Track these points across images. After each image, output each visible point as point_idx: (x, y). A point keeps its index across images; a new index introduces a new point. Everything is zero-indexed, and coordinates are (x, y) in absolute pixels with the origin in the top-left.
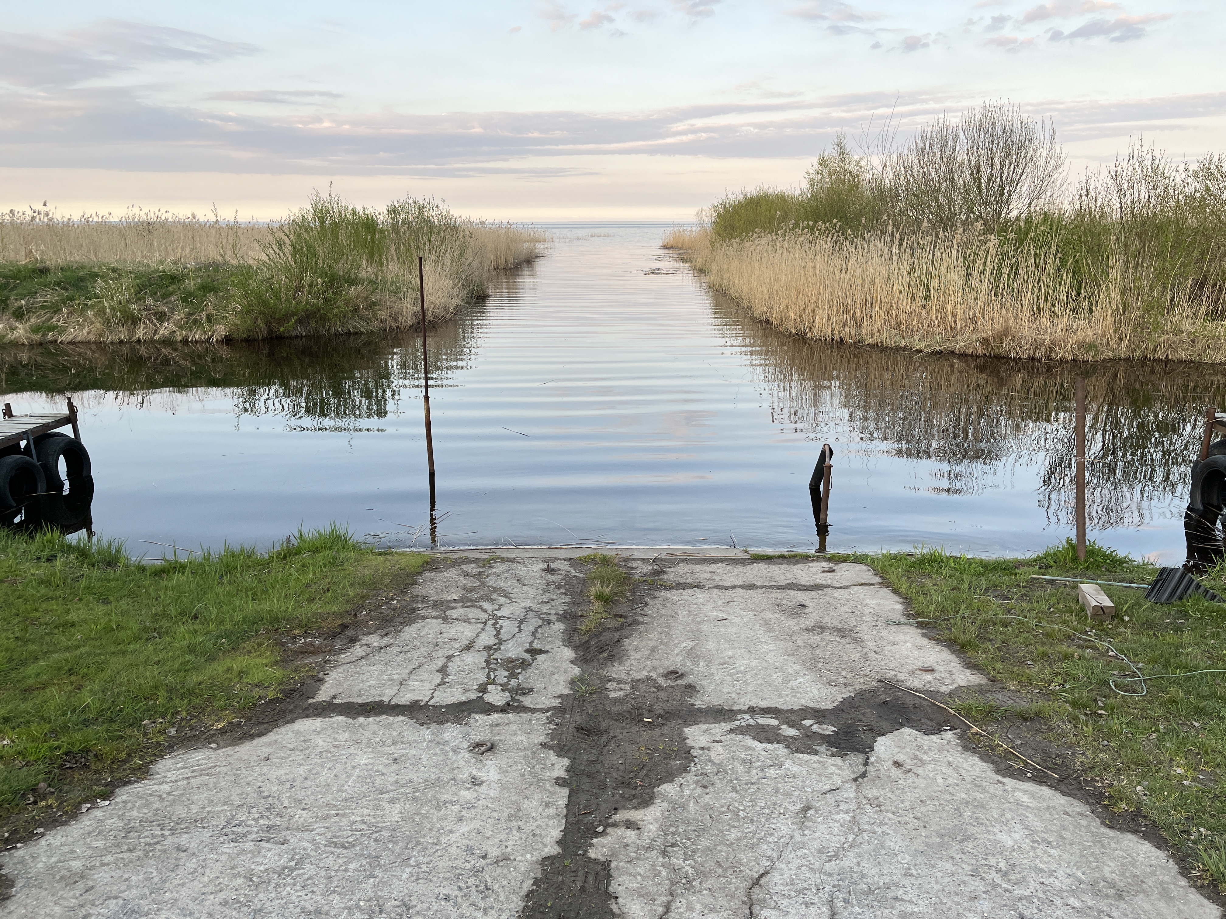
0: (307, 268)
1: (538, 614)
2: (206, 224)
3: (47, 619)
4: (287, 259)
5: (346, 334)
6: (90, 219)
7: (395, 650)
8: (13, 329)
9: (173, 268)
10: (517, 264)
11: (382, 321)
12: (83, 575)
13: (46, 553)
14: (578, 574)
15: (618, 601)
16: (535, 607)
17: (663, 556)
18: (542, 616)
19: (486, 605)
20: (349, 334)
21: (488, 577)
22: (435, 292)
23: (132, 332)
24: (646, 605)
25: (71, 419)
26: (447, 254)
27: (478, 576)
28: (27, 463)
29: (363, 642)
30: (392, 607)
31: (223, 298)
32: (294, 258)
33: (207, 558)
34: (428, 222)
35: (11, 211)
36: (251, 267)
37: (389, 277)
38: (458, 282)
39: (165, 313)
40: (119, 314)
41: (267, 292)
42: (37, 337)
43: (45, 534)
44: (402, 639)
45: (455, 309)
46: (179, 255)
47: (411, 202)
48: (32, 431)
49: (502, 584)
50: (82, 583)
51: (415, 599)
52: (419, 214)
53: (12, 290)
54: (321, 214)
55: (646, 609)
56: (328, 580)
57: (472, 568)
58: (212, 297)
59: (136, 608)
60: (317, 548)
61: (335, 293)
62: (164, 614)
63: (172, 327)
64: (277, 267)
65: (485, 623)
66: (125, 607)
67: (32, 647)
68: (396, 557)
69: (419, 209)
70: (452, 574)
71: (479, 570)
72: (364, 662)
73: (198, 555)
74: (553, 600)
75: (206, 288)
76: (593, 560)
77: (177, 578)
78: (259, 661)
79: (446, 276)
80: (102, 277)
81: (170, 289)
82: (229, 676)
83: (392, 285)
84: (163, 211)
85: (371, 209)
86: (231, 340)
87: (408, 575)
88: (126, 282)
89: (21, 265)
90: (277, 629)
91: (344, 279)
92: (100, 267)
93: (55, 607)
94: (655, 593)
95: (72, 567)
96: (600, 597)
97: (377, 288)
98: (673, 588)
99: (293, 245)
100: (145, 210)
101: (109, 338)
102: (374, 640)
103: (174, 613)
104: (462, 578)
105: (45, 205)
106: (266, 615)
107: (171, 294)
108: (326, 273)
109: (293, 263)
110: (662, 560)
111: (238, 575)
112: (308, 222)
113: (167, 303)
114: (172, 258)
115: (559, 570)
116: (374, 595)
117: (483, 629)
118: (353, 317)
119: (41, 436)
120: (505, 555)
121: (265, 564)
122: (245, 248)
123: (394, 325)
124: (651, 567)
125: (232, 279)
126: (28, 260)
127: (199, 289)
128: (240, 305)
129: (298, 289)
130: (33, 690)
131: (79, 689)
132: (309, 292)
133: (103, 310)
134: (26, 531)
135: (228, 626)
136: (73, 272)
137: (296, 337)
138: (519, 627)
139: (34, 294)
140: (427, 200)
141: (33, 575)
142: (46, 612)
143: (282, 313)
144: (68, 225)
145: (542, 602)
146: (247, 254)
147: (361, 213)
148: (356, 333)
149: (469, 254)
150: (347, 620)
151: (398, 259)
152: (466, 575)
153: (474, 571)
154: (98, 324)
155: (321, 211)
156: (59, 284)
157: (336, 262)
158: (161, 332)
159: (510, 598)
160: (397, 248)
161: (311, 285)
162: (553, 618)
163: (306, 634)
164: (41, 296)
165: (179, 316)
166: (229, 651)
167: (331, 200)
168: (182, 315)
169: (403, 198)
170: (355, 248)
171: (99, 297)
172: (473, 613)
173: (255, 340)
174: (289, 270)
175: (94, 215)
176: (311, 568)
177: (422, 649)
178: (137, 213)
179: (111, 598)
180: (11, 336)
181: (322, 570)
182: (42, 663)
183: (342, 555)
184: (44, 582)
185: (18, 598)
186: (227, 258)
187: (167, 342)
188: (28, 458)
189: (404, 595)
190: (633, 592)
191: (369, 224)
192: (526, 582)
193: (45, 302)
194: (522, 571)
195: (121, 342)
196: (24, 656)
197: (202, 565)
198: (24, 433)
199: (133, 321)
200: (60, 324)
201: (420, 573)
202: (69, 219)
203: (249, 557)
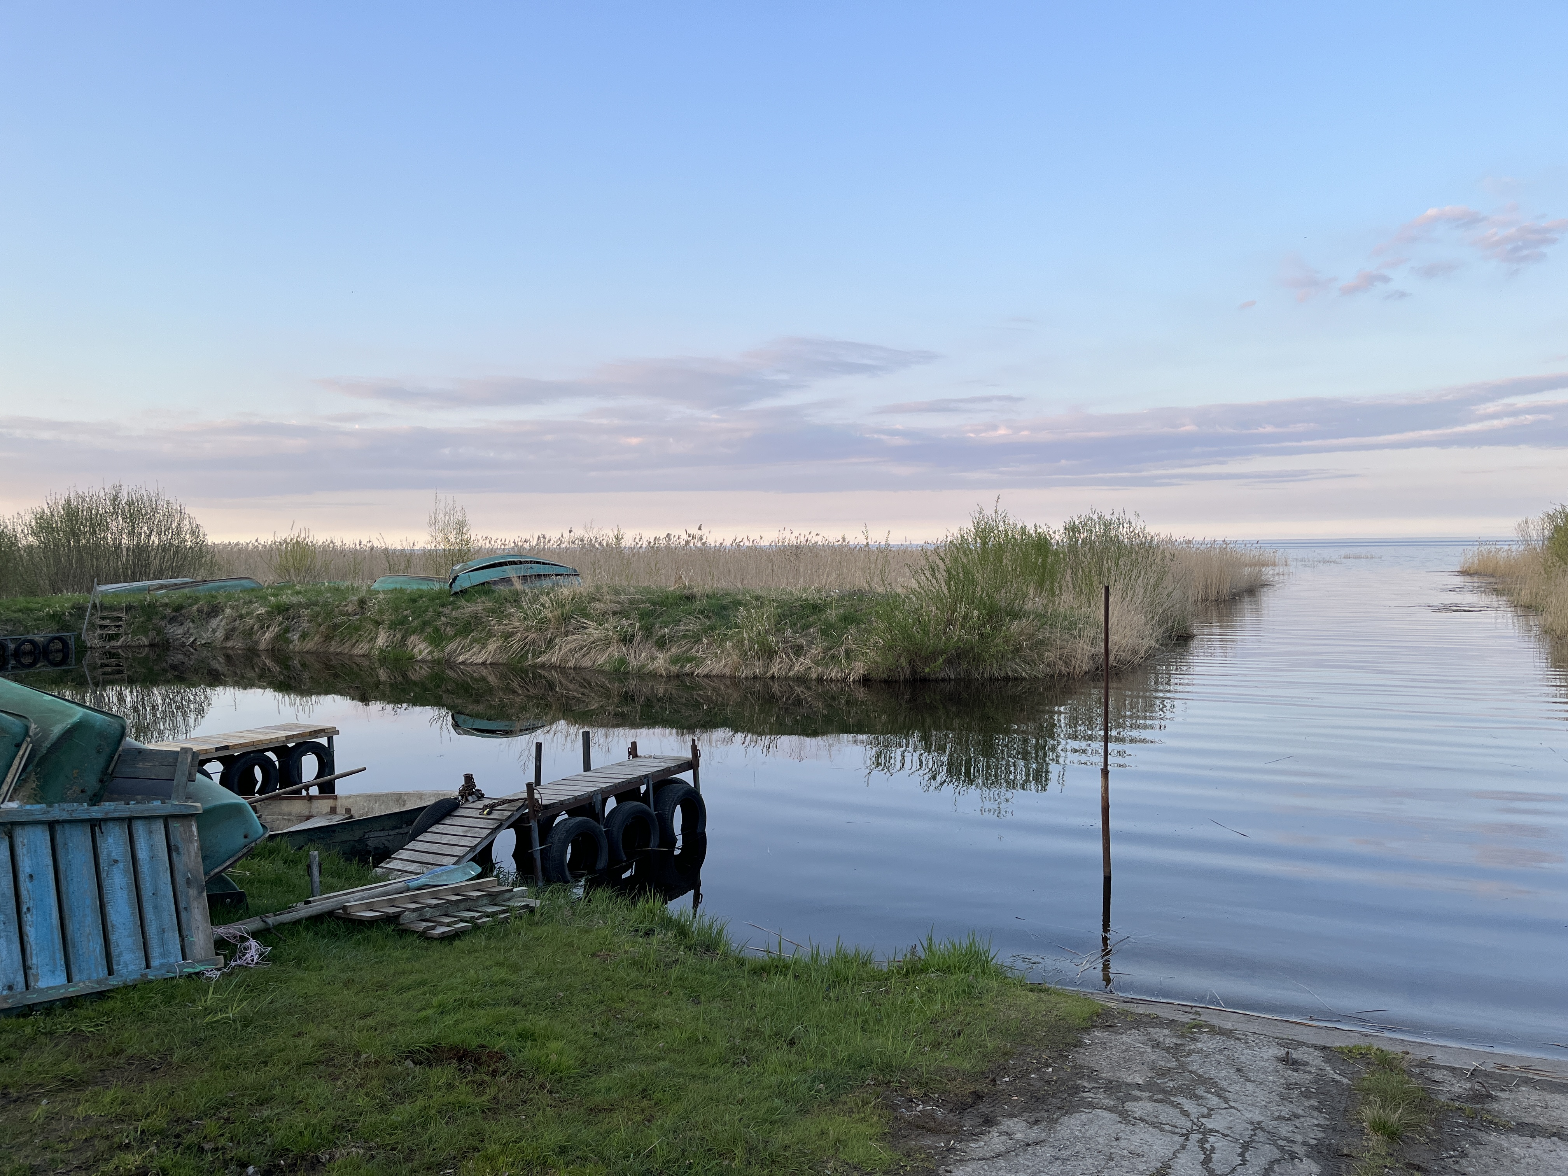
0: (962, 597)
1: (1273, 1138)
2: (856, 547)
3: (630, 1013)
4: (940, 587)
5: (1003, 679)
6: (742, 544)
7: (1047, 1152)
8: (654, 659)
9: (816, 595)
10: (1235, 594)
11: (1049, 665)
12: (678, 960)
13: (645, 925)
14: (1338, 1078)
15: (1413, 1139)
16: (1269, 1124)
17: (1489, 1067)
18: (1281, 1143)
19: (1188, 1105)
20: (1007, 679)
21: (1189, 1054)
22: (1120, 630)
23: (767, 667)
24: (1464, 1154)
25: (693, 764)
26: (1140, 581)
27: (1174, 1050)
28: (644, 812)
29: (1003, 1128)
30: (1046, 1077)
31: (865, 630)
32: (948, 584)
33: (815, 958)
34: (1116, 542)
35: (668, 535)
36: (898, 595)
37: (1062, 610)
38: (1153, 618)
39: (803, 647)
40: (756, 646)
41: (914, 625)
42: (675, 669)
43: (647, 902)
44: (1059, 1135)
45: (1146, 652)
46: (824, 581)
47: (1095, 517)
48: (653, 774)
49: (1213, 1073)
50: (675, 972)
51: (1079, 1071)
52: (1105, 532)
53: (658, 617)
54: (983, 533)
55: (1464, 1162)
56: (960, 1018)
57: (1163, 1035)
58: (852, 629)
59: (727, 1016)
60: (949, 967)
61: (993, 629)
62: (757, 1031)
63: (808, 662)
64: (927, 595)
65: (1186, 1136)
66: (715, 1014)
67: (611, 1050)
68: (1053, 998)
69: (1105, 525)
70: (1132, 1039)
71: (1175, 1040)
72: (1002, 1163)
73: (805, 953)
74: (1297, 1117)
75: (848, 619)
76: (1363, 1055)
77: (778, 982)
78: (862, 1127)
79: (1137, 609)
80: (745, 606)
81: (811, 619)
82: (823, 1143)
83: (1065, 619)
84: (813, 534)
85: (1044, 527)
86: (869, 680)
87: (1069, 1030)
88: (769, 610)
89: (670, 591)
90: (890, 1082)
91: (1006, 612)
92: (744, 595)
93: (642, 999)
94: (1479, 1134)
95: (668, 948)
96: (1380, 1127)
97: (1046, 623)
98: (1511, 1130)
99: (948, 571)
100: (796, 534)
101: (744, 672)
102: (1019, 1128)
103: (768, 1032)
104: (1149, 1050)
105: (700, 529)
106: (875, 1057)
107: (810, 626)
108: (985, 604)
109: (946, 592)
110: (1487, 1074)
111: (848, 991)
112: (968, 544)
113: (805, 635)
114: (816, 585)
115: (1306, 1064)
116: (1021, 1054)
117: (1183, 1147)
118: (1013, 659)
119: (662, 781)
120: (1215, 1021)
121: (881, 979)
122: (894, 574)
123: (1064, 670)
124: (1468, 1085)
125: (876, 609)
126: (677, 586)
127: (840, 620)
128: (883, 639)
129: (950, 622)
130: (600, 1111)
131: (649, 1121)
132: (963, 627)
133: (741, 642)
134: (630, 894)
135: (829, 1065)
136: (718, 599)
137: (944, 680)
138: (1242, 1155)
139: (677, 622)
140: (1116, 515)
141: (626, 952)
142: (633, 1003)
143: (929, 650)
144: (719, 550)
145: (1279, 1118)
146: (896, 581)
147: (1031, 532)
148: (1016, 679)
149: (1168, 581)
150: (982, 1087)
151: (1074, 587)
152: (1157, 1045)
153: (1168, 1040)
154: (734, 657)
155: (984, 530)
156: (702, 612)
157: (998, 590)
158: (797, 668)
159: (1226, 1100)
160: (1075, 574)
161: (965, 617)
162: (1300, 1150)
163: (926, 1098)
164: (685, 624)
165: (816, 651)
166: (826, 1104)
167: (997, 517)
168: (820, 650)
169: (1085, 513)
170: (1022, 573)
171: (739, 627)
172: (1167, 1114)
173: (896, 682)
174: (941, 600)
175: (745, 540)
176: (939, 996)
177: (1089, 1161)
178: (788, 537)
179: (703, 998)
180: (651, 667)
181: (953, 1002)
182: (616, 1074)
183: (982, 982)
184: (637, 964)
185: (607, 980)
186: (874, 585)
187: (802, 680)
188: (645, 806)
189: (1064, 1061)
190: (1439, 1129)
191: (1041, 545)
192: (1252, 1076)
193: (688, 631)
194: (1243, 1054)
195: (755, 677)
196: (598, 1061)
197: (807, 966)
198: (646, 776)
199: (769, 653)
200: (699, 655)
201: (1086, 1030)
202: (721, 544)
203: (865, 964)
